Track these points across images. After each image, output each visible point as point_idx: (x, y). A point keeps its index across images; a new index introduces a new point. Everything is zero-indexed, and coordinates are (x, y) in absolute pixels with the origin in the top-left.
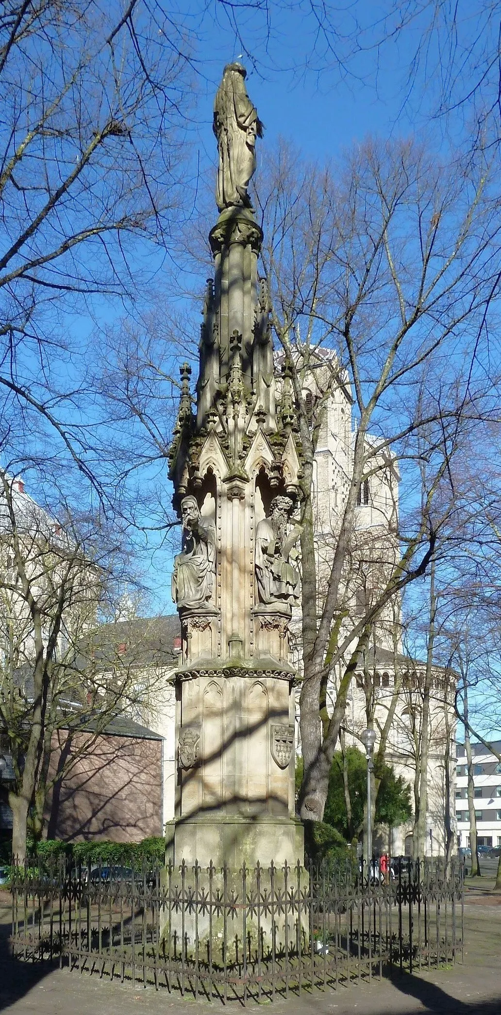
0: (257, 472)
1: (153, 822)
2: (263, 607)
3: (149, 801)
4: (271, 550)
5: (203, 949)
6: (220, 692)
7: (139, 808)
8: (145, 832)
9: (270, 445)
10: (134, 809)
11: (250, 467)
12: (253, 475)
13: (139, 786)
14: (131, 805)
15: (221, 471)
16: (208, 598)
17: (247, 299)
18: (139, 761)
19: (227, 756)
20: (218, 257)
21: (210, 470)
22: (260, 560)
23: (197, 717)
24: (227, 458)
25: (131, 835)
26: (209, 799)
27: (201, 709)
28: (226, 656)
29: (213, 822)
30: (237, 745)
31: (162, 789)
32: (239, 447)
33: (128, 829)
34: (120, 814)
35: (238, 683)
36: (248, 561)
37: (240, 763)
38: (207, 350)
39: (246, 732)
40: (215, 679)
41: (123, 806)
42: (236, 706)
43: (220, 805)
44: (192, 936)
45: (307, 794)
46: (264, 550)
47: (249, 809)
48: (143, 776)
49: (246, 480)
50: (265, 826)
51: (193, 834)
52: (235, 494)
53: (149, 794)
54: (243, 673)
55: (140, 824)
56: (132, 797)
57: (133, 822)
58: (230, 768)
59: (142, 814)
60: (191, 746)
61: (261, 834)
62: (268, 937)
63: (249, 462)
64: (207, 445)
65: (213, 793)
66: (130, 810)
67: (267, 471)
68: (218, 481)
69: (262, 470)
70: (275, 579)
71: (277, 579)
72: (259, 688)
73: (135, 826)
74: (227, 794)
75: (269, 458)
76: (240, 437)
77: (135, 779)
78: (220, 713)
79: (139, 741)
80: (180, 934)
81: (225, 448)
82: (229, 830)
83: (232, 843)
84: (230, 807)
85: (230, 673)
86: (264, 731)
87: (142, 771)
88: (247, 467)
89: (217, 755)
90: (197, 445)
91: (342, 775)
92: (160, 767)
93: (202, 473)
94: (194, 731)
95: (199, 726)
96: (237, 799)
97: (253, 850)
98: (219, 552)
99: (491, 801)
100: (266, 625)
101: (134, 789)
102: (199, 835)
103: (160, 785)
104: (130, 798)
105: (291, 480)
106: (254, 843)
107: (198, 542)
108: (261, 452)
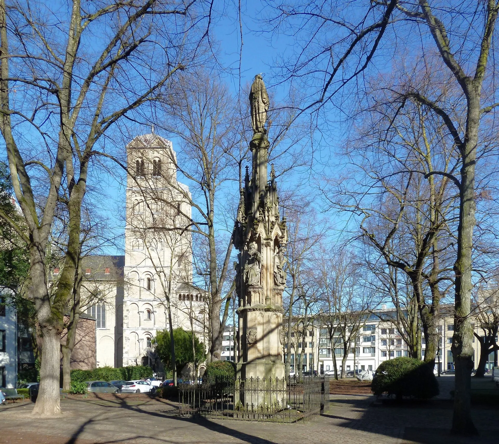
1: (91, 360)
2: (277, 287)
3: (90, 350)
5: (260, 409)
6: (263, 317)
7: (85, 353)
8: (88, 365)
9: (281, 229)
10: (83, 354)
11: (273, 236)
12: (273, 238)
13: (85, 342)
14: (81, 352)
15: (263, 236)
16: (258, 282)
18: (85, 330)
19: (265, 340)
21: (259, 234)
22: (276, 270)
23: (255, 325)
24: (266, 231)
25: (82, 366)
26: (259, 355)
27: (257, 322)
28: (264, 305)
29: (262, 363)
31: (96, 345)
32: (270, 227)
33: (80, 363)
34: (76, 355)
35: (270, 313)
37: (270, 342)
40: (262, 312)
41: (78, 352)
42: (269, 322)
43: (263, 357)
44: (256, 404)
46: (277, 267)
47: (272, 358)
48: (87, 338)
49: (272, 240)
51: (255, 367)
52: (267, 245)
53: (90, 346)
54: (271, 310)
55: (86, 361)
56: (82, 347)
57: (82, 360)
58: (267, 344)
59: (86, 356)
60: (253, 336)
61: (277, 368)
62: (280, 403)
63: (273, 233)
64: (260, 225)
65: (260, 353)
66: (81, 354)
67: (278, 238)
68: (262, 239)
69: (276, 237)
70: (281, 277)
71: (282, 277)
72: (275, 316)
73: (83, 362)
74: (266, 353)
75: (280, 234)
77: (83, 339)
78: (263, 324)
79: (85, 320)
80: (250, 404)
81: (265, 227)
82: (268, 366)
83: (269, 371)
84: (267, 358)
85: (268, 310)
86: (276, 331)
87: (86, 335)
88: (272, 236)
89: (262, 338)
90: (257, 225)
92: (95, 333)
93: (257, 235)
94: (255, 331)
95: (256, 329)
96: (269, 355)
97: (275, 373)
100: (277, 294)
101: (83, 344)
102: (258, 368)
103: (95, 342)
104: (81, 348)
106: (275, 371)
107: (256, 261)
108: (276, 231)
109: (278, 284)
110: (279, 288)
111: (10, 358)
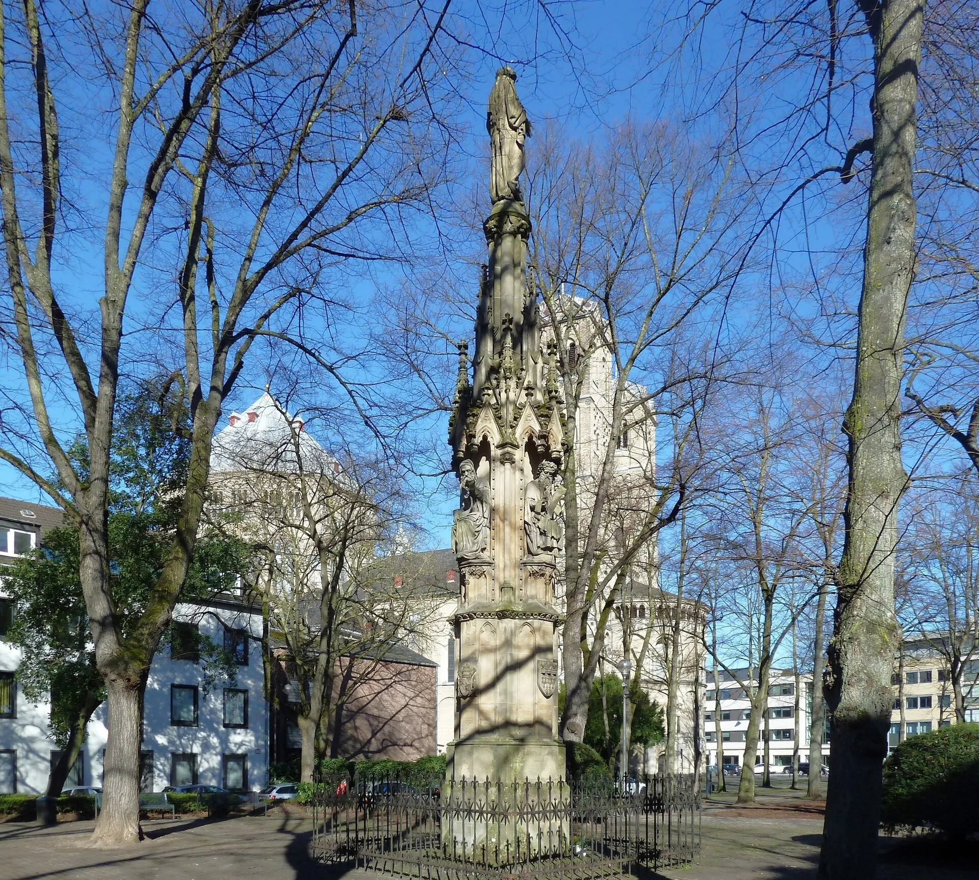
0: (526, 440)
1: (427, 742)
2: (531, 558)
3: (424, 723)
4: (538, 509)
5: (479, 852)
6: (494, 632)
7: (415, 729)
8: (421, 752)
9: (538, 417)
10: (410, 730)
11: (520, 436)
12: (522, 441)
13: (415, 709)
14: (408, 727)
15: (495, 439)
16: (483, 550)
17: (517, 284)
18: (415, 686)
19: (500, 687)
20: (492, 244)
21: (485, 437)
22: (529, 516)
23: (474, 653)
24: (500, 427)
25: (408, 754)
26: (484, 724)
27: (477, 646)
28: (499, 600)
29: (487, 744)
30: (508, 677)
31: (436, 712)
32: (511, 417)
33: (405, 748)
34: (396, 734)
35: (509, 623)
36: (518, 519)
37: (511, 693)
38: (482, 329)
39: (515, 666)
40: (489, 620)
41: (400, 727)
42: (508, 644)
43: (493, 729)
44: (470, 840)
45: (569, 718)
46: (532, 509)
47: (518, 733)
48: (419, 700)
49: (517, 447)
50: (532, 747)
51: (471, 753)
52: (507, 459)
53: (424, 716)
54: (513, 615)
55: (416, 744)
56: (408, 719)
57: (409, 742)
58: (502, 697)
59: (417, 734)
60: (469, 678)
61: (529, 754)
62: (535, 842)
63: (519, 430)
64: (482, 415)
65: (487, 719)
66: (407, 731)
67: (534, 439)
68: (492, 447)
69: (530, 438)
70: (541, 534)
71: (543, 533)
72: (527, 628)
73: (411, 745)
74: (499, 719)
75: (537, 428)
76: (511, 408)
77: (411, 703)
78: (494, 650)
79: (415, 667)
80: (459, 839)
81: (498, 418)
82: (502, 751)
83: (503, 762)
84: (502, 731)
85: (502, 615)
86: (531, 665)
87: (418, 695)
88: (517, 435)
89: (491, 685)
90: (474, 415)
91: (601, 700)
92: (435, 692)
93: (478, 440)
94: (471, 665)
95: (475, 661)
96: (508, 724)
97: (522, 768)
98: (493, 510)
99: (738, 724)
100: (534, 574)
101: (410, 712)
102: (475, 755)
103: (435, 708)
104: (406, 720)
105: (556, 447)
106: (523, 762)
107: (475, 501)
108: (529, 422)
109: (534, 549)
110: (536, 559)
111: (257, 739)
